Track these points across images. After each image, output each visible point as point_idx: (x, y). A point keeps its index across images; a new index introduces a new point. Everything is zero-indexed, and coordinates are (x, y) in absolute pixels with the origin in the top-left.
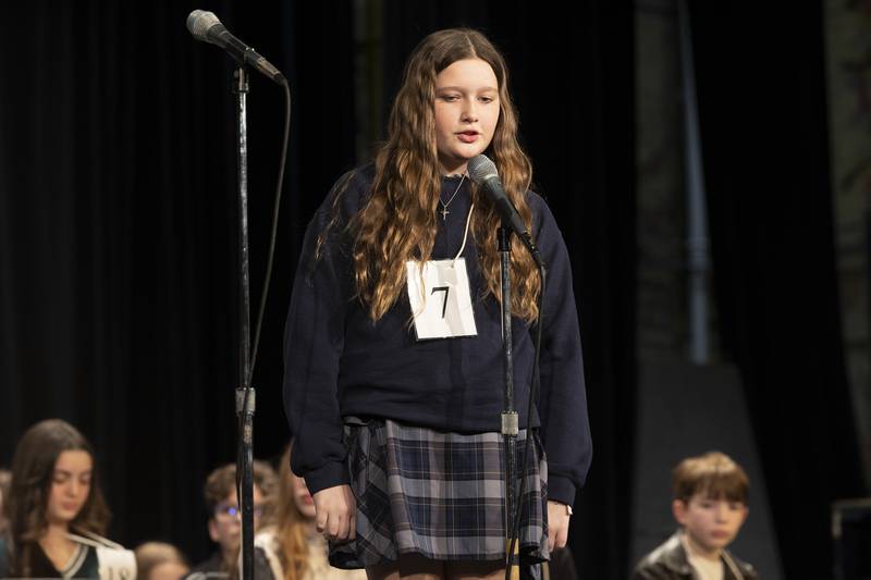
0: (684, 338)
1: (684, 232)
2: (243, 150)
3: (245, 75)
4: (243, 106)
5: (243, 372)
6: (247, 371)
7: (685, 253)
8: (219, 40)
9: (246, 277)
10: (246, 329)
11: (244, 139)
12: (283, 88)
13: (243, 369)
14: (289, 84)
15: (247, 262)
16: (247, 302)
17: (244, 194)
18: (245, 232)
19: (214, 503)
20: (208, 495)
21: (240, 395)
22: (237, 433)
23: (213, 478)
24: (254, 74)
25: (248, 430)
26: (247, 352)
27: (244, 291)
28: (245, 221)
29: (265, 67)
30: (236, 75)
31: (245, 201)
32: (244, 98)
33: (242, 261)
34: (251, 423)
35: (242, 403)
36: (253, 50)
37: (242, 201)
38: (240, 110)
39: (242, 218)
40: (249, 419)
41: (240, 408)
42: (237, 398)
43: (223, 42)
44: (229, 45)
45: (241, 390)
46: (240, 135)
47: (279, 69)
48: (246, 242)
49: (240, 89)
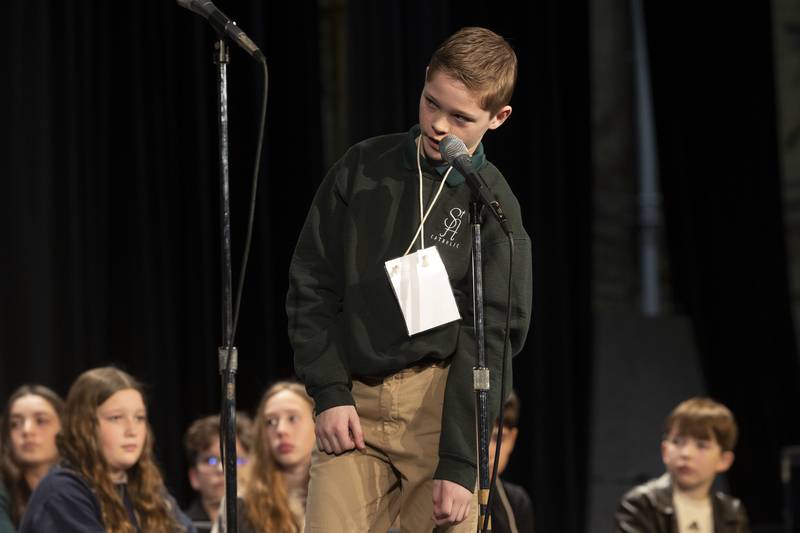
0: (636, 290)
1: (635, 188)
2: (224, 119)
3: (225, 46)
4: (224, 77)
5: (226, 332)
6: (230, 330)
7: (636, 209)
8: (203, 10)
9: (227, 241)
10: (228, 290)
11: (224, 108)
12: (262, 64)
13: (226, 329)
14: (267, 61)
15: (228, 226)
17: (225, 161)
18: (226, 197)
19: (195, 453)
20: (189, 446)
21: (223, 354)
22: (220, 392)
23: (194, 429)
24: (234, 48)
25: (231, 387)
26: (229, 312)
27: (225, 254)
28: (226, 186)
30: (216, 46)
31: (226, 168)
32: (224, 69)
33: (224, 225)
34: (234, 380)
35: (226, 361)
36: (234, 23)
37: (223, 168)
38: (221, 80)
39: (223, 183)
40: (232, 376)
41: (223, 367)
42: (220, 356)
43: (207, 14)
44: (210, 16)
45: (224, 349)
46: (221, 104)
47: (258, 45)
48: (227, 207)
49: (221, 60)
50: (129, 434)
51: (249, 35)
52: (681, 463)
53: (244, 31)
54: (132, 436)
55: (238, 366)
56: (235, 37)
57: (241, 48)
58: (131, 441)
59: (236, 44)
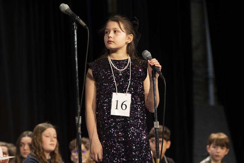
2: (76, 46)
3: (76, 24)
4: (76, 33)
8: (69, 13)
9: (78, 84)
10: (78, 99)
11: (76, 43)
12: (87, 30)
13: (78, 111)
14: (89, 28)
16: (78, 91)
17: (76, 59)
18: (77, 70)
19: (72, 150)
20: (70, 148)
21: (77, 118)
22: (76, 130)
23: (71, 142)
24: (78, 24)
25: (80, 128)
27: (77, 88)
28: (77, 67)
29: (82, 23)
30: (73, 24)
31: (77, 61)
32: (76, 31)
33: (77, 79)
34: (80, 127)
35: (78, 121)
36: (79, 17)
37: (76, 62)
38: (75, 35)
39: (76, 66)
40: (80, 125)
41: (77, 122)
42: (76, 119)
43: (70, 14)
44: (71, 15)
45: (77, 117)
46: (75, 42)
47: (86, 24)
48: (77, 73)
49: (75, 28)
50: (52, 141)
51: (83, 21)
52: (216, 154)
53: (81, 19)
54: (53, 141)
55: (82, 122)
56: (79, 21)
57: (81, 25)
58: (52, 143)
59: (79, 23)
